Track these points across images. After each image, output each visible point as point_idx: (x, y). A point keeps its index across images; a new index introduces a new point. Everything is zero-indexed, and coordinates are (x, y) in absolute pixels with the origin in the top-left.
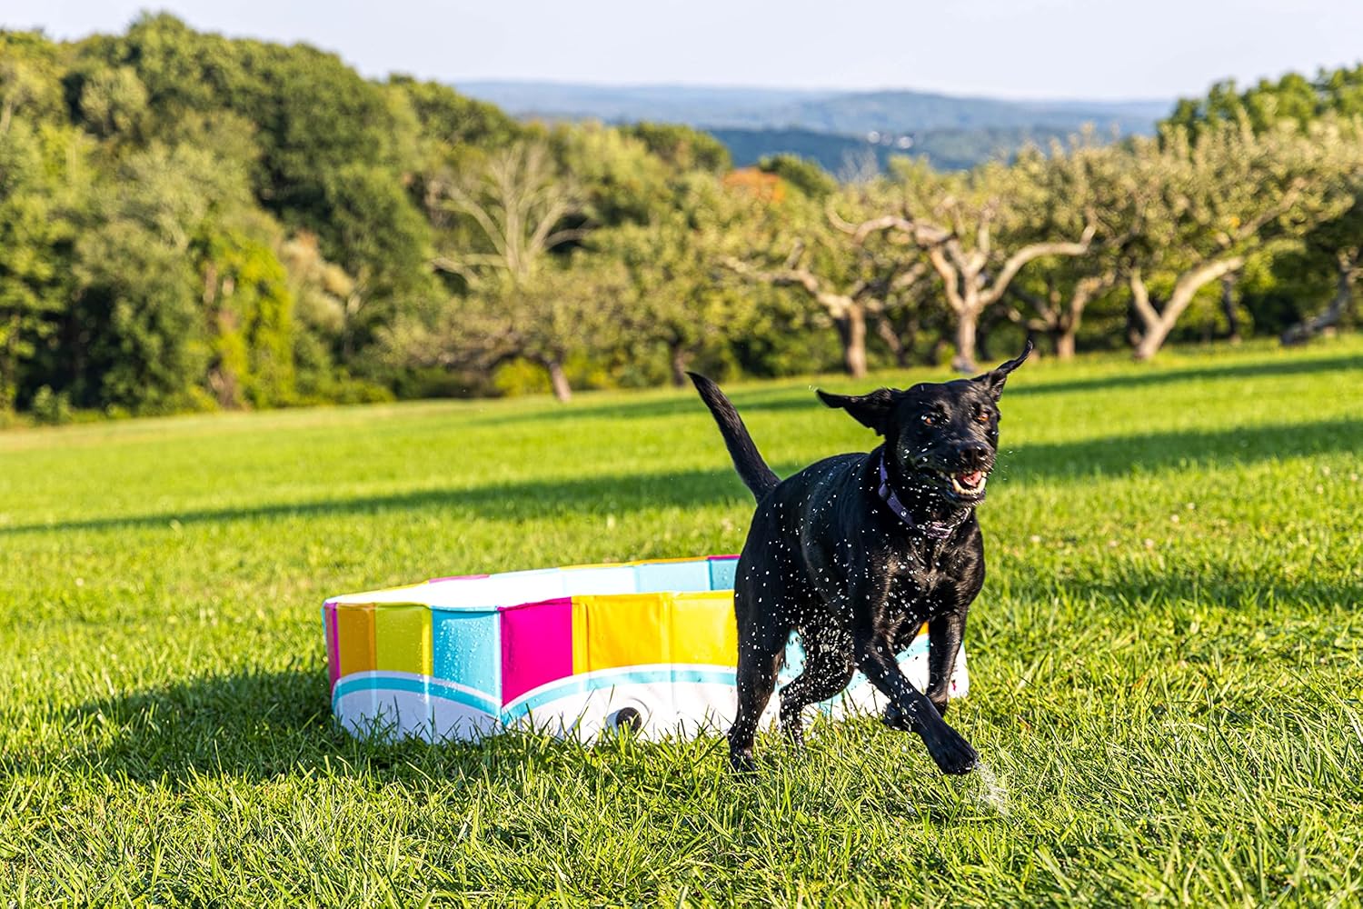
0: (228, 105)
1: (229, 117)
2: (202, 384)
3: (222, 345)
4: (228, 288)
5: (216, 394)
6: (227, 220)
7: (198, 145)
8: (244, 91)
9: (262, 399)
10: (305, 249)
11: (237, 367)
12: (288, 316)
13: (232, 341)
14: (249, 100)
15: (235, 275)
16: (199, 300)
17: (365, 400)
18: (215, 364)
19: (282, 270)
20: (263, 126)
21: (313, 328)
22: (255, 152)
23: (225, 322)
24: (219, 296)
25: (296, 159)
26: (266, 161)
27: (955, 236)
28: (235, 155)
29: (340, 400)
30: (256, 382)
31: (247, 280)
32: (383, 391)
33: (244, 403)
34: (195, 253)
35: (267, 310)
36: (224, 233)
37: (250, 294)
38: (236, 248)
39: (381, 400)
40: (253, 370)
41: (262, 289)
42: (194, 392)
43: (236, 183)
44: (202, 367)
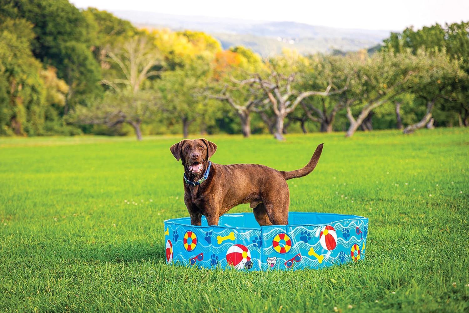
0: (23, 16)
1: (23, 21)
2: (8, 125)
3: (16, 110)
4: (20, 88)
5: (14, 129)
6: (20, 61)
7: (11, 32)
8: (30, 11)
9: (32, 132)
10: (50, 74)
11: (22, 118)
12: (43, 101)
13: (21, 109)
14: (32, 15)
15: (23, 84)
16: (8, 92)
17: (72, 134)
18: (14, 117)
19: (41, 81)
20: (36, 25)
21: (53, 105)
22: (33, 36)
23: (18, 101)
24: (17, 91)
25: (50, 39)
26: (38, 39)
27: (277, 87)
28: (25, 36)
29: (62, 133)
30: (30, 125)
31: (28, 85)
32: (79, 131)
33: (25, 133)
34: (8, 74)
35: (35, 97)
36: (19, 66)
37: (28, 90)
38: (24, 72)
39: (78, 134)
40: (28, 121)
41: (33, 89)
42: (5, 128)
43: (25, 46)
44: (8, 118)
